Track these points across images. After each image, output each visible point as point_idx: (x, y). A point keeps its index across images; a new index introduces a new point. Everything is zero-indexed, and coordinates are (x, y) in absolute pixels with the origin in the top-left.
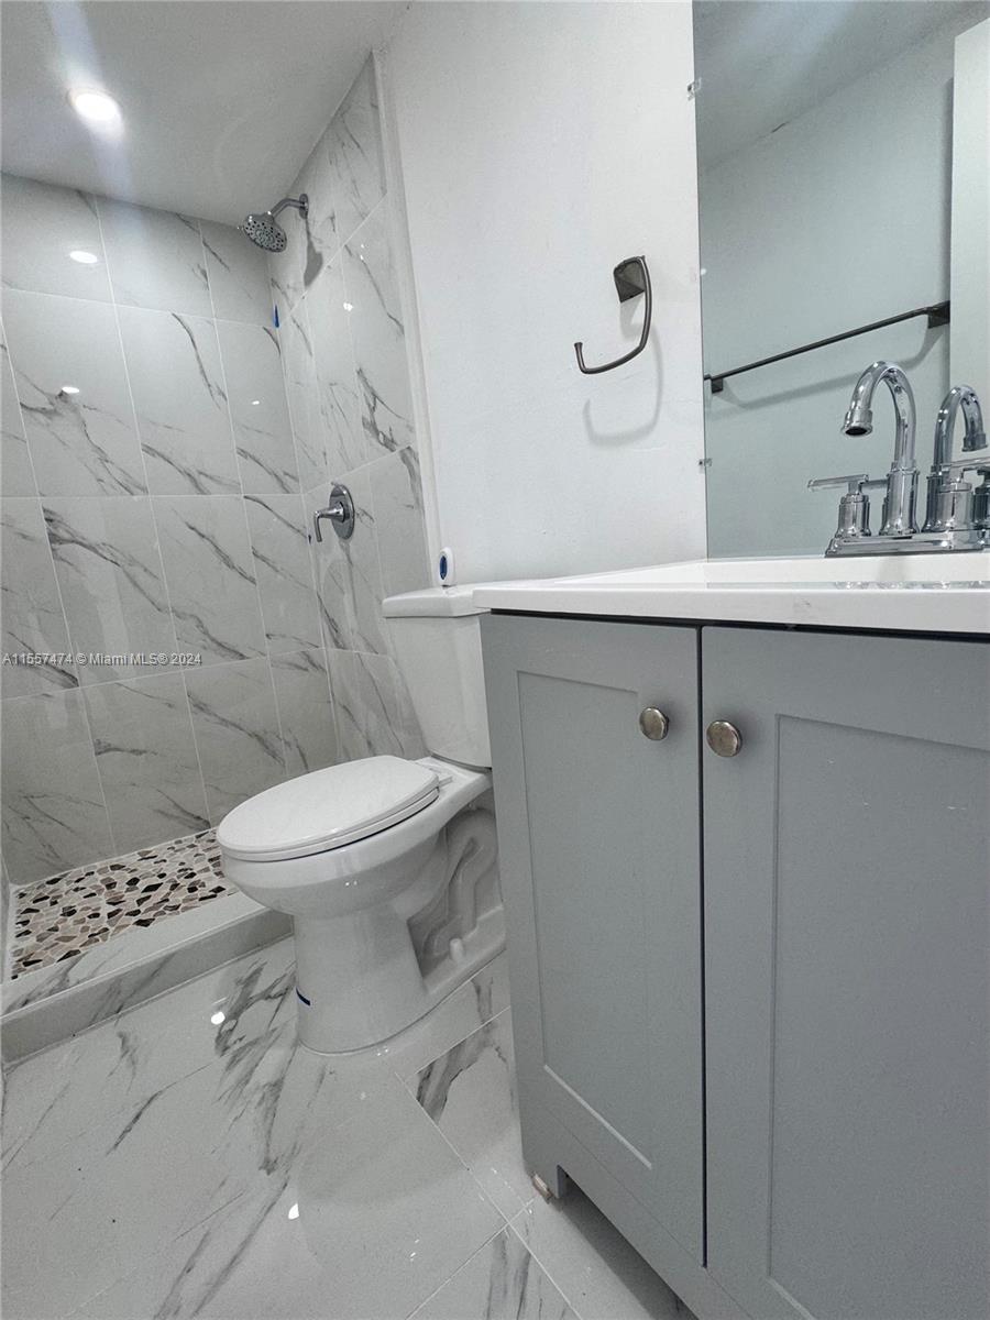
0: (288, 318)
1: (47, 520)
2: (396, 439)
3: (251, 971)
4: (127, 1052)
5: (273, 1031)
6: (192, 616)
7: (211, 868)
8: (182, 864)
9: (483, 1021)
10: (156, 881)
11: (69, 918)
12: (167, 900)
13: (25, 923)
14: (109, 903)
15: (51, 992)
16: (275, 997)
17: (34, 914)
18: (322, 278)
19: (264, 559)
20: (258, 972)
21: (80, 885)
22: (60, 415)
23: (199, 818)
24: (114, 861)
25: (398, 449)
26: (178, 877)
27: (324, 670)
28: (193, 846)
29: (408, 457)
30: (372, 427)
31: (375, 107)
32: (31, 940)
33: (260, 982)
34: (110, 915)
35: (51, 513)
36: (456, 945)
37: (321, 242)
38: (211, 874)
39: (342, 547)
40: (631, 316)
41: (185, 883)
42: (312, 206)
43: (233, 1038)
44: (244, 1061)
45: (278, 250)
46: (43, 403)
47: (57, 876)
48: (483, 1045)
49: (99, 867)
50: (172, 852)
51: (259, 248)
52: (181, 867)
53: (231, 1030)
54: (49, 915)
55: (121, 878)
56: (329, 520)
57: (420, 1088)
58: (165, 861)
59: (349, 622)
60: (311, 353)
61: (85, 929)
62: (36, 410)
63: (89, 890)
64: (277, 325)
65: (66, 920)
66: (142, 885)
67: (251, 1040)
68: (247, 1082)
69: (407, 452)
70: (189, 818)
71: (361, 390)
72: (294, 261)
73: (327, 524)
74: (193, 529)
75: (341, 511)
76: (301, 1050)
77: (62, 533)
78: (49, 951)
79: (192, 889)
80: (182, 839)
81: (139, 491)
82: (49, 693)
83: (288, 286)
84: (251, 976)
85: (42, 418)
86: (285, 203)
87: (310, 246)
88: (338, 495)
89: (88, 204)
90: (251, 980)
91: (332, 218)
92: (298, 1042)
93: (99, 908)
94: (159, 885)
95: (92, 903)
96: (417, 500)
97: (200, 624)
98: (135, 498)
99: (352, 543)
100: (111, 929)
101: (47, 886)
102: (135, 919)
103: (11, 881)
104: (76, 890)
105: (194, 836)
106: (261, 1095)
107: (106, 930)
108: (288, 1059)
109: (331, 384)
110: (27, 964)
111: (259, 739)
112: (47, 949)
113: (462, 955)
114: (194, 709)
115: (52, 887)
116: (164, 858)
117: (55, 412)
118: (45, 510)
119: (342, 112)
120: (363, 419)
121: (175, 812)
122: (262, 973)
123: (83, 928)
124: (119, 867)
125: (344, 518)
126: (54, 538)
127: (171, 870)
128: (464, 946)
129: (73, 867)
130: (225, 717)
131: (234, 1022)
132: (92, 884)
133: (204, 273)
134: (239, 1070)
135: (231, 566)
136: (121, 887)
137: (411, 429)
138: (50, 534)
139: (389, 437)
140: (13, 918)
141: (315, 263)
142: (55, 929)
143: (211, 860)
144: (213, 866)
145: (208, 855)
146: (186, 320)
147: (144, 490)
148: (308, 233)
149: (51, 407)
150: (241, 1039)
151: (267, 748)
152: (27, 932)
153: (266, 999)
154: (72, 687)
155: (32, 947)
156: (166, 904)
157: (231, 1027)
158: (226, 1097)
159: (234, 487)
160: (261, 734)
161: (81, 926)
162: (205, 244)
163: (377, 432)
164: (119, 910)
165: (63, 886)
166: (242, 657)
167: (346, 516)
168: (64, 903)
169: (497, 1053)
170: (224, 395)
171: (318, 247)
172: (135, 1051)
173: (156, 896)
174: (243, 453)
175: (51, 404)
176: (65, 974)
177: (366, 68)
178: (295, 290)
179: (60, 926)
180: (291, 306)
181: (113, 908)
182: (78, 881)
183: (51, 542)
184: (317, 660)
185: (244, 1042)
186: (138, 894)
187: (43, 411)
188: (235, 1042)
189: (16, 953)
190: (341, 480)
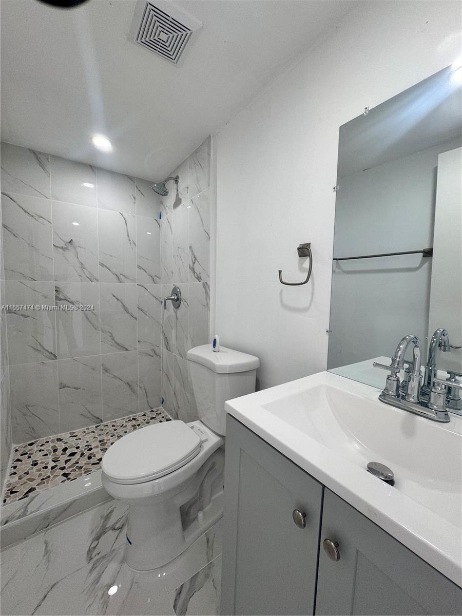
0: (165, 217)
1: (56, 291)
2: (202, 277)
3: (108, 512)
4: (47, 553)
5: (114, 550)
6: (109, 332)
7: (100, 446)
8: (88, 442)
9: (208, 562)
10: (75, 450)
11: (34, 467)
12: (78, 463)
13: (15, 467)
14: (53, 461)
15: (19, 517)
16: (117, 530)
17: (20, 463)
18: (180, 207)
19: (142, 310)
20: (111, 512)
21: (42, 448)
22: (68, 249)
23: (98, 418)
24: (59, 436)
25: (202, 282)
26: (85, 450)
27: (160, 357)
28: (93, 432)
29: (206, 286)
30: (193, 269)
31: (209, 155)
32: (16, 478)
33: (111, 520)
34: (53, 468)
35: (58, 288)
36: (200, 515)
37: (182, 194)
38: (99, 449)
39: (174, 311)
40: (303, 263)
41: (87, 453)
42: (180, 181)
43: (95, 552)
44: (97, 569)
45: (165, 195)
46: (62, 244)
47: (33, 441)
48: (207, 576)
49: (52, 439)
50: (84, 434)
51: (157, 194)
52: (87, 444)
53: (95, 547)
54: (26, 464)
55: (60, 446)
56: (171, 301)
57: (176, 600)
58: (80, 439)
59: (173, 342)
60: (172, 234)
61: (40, 475)
62: (60, 248)
63: (45, 452)
64: (160, 218)
65: (32, 468)
66: (68, 452)
67: (103, 555)
68: (97, 583)
69: (206, 284)
70: (94, 418)
71: (190, 254)
72: (171, 199)
73: (169, 303)
74: (114, 296)
75: (176, 297)
76: (125, 566)
77: (61, 296)
78: (22, 487)
79: (89, 458)
80: (89, 427)
81: (95, 281)
82: (44, 362)
83: (167, 206)
84: (108, 515)
85: (61, 250)
86: (169, 179)
87: (177, 195)
88: (175, 291)
89: (93, 171)
90: (107, 517)
91: (187, 188)
92: (124, 560)
93: (48, 463)
94: (77, 453)
95: (46, 460)
96: (207, 304)
97: (112, 336)
98: (93, 283)
99: (178, 311)
100: (51, 477)
101: (28, 446)
102: (62, 472)
103: (13, 443)
104: (40, 451)
105: (94, 426)
106: (103, 592)
107: (49, 477)
108: (118, 570)
109: (178, 248)
110: (12, 493)
111: (129, 385)
112: (22, 485)
113: (202, 521)
114: (104, 371)
115: (30, 447)
116: (80, 437)
117: (66, 249)
118: (55, 287)
119: (196, 152)
120: (190, 265)
121: (89, 415)
122: (113, 513)
123: (39, 474)
124: (59, 440)
125: (177, 301)
126: (57, 298)
127: (82, 444)
128: (204, 516)
129: (41, 437)
130: (116, 375)
131: (97, 542)
132: (47, 449)
133: (134, 198)
134: (95, 574)
135: (128, 312)
136: (60, 452)
137: (209, 276)
138: (56, 296)
139: (199, 275)
140: (10, 463)
141: (178, 202)
142: (27, 473)
143: (100, 441)
144: (101, 445)
145: (99, 438)
146: (124, 215)
147: (97, 280)
148: (177, 190)
149: (65, 247)
150: (98, 554)
151: (132, 389)
152: (15, 473)
153: (113, 530)
154: (54, 359)
155: (16, 482)
156: (77, 465)
157: (95, 545)
158: (86, 591)
159: (134, 281)
160: (130, 383)
161: (39, 472)
162: (137, 187)
163: (194, 273)
164: (56, 466)
165: (35, 448)
166: (127, 350)
167: (178, 299)
168: (34, 458)
169: (213, 583)
170: (135, 244)
171: (180, 196)
172: (51, 552)
173: (74, 459)
174: (139, 267)
175: (66, 245)
176: (26, 507)
177: (208, 140)
178: (169, 208)
179: (30, 471)
180: (167, 214)
181: (54, 464)
182: (41, 446)
183: (56, 299)
184: (157, 352)
185: (100, 555)
186: (66, 457)
187: (62, 248)
188: (96, 555)
189: (8, 486)
190: (178, 285)
